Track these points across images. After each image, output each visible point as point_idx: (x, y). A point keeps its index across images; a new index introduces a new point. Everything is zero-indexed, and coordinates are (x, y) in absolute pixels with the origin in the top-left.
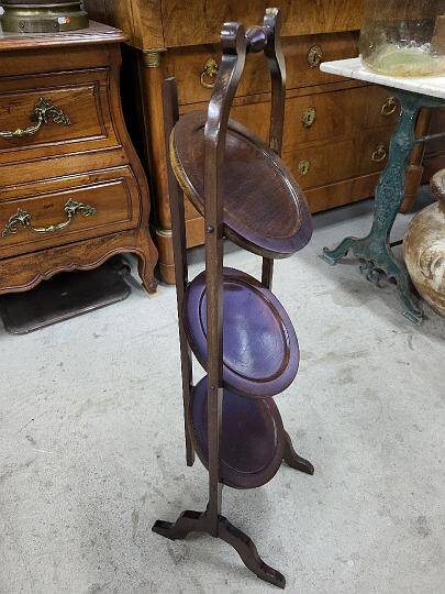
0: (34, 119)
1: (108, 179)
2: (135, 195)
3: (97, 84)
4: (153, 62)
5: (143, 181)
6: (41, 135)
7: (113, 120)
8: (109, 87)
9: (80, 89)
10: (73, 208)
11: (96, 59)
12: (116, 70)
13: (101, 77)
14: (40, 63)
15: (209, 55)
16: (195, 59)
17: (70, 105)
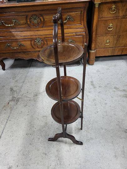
0: (66, 19)
1: (80, 35)
2: (85, 40)
3: (81, 11)
4: (97, 6)
5: (88, 37)
6: (67, 23)
7: (83, 20)
8: (84, 12)
9: (77, 13)
10: (70, 41)
11: (82, 5)
12: (87, 8)
13: (83, 9)
14: (70, 6)
15: (114, 4)
16: (109, 5)
17: (74, 16)
